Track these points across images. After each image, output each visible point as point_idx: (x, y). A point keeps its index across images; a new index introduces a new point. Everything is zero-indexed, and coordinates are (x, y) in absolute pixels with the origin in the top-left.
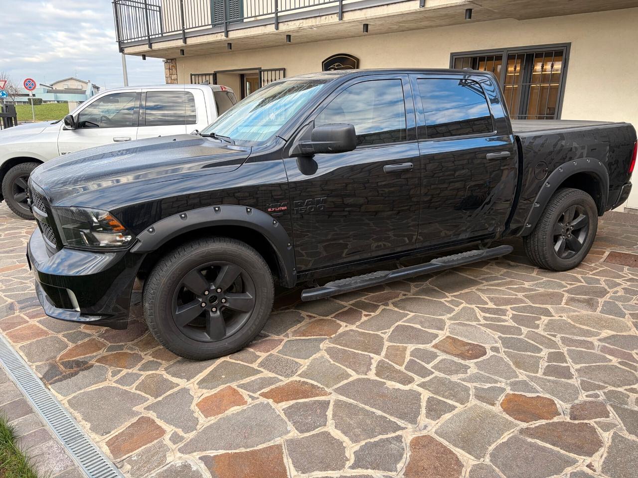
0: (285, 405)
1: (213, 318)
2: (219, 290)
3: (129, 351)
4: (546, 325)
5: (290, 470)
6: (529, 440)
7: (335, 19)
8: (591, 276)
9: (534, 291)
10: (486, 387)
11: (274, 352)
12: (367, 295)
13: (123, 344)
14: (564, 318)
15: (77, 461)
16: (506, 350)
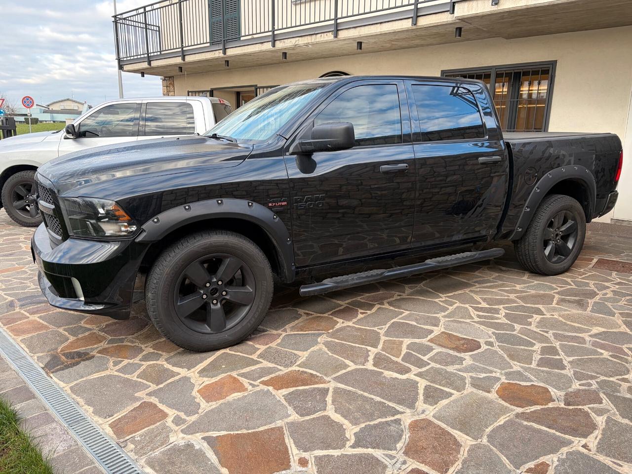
0: (285, 391)
1: (214, 310)
2: (220, 283)
3: (129, 344)
4: (538, 323)
5: (291, 449)
6: (525, 423)
7: (330, 37)
8: (580, 280)
9: (525, 293)
10: (481, 377)
11: (273, 345)
12: (363, 295)
13: (124, 337)
14: (555, 316)
15: (80, 442)
16: (500, 344)
